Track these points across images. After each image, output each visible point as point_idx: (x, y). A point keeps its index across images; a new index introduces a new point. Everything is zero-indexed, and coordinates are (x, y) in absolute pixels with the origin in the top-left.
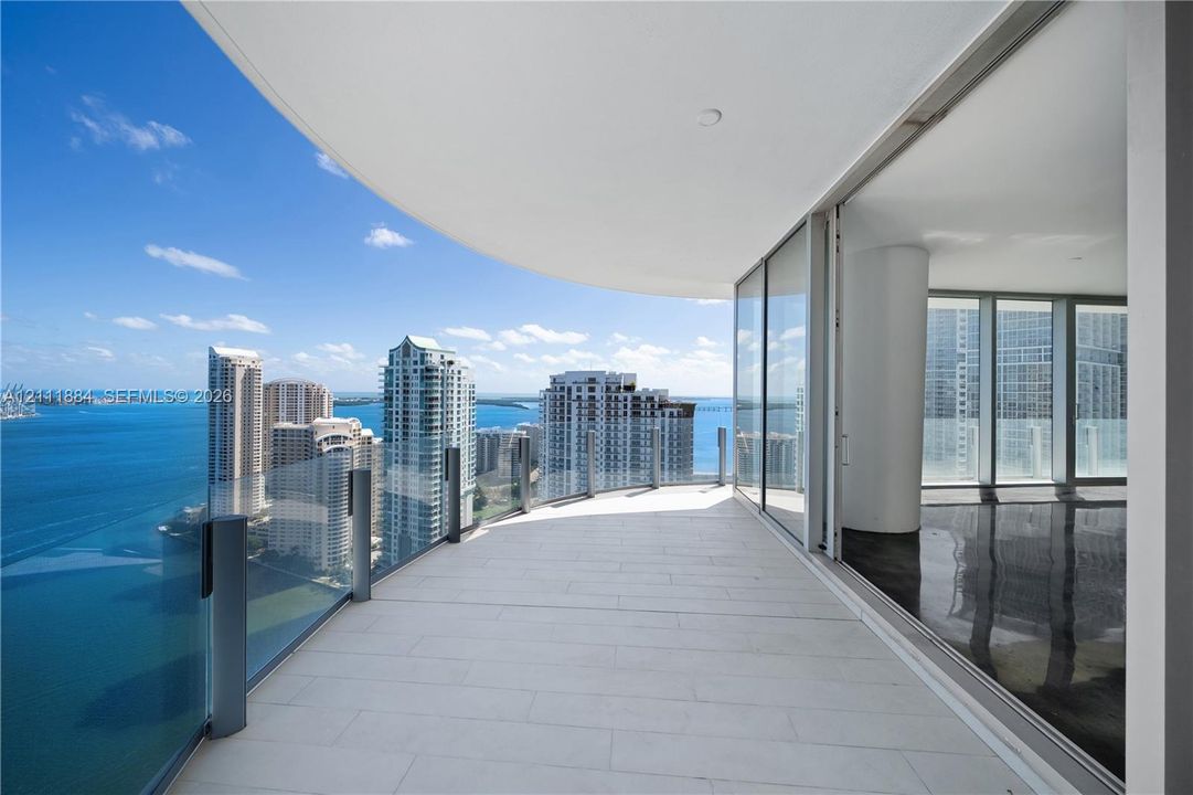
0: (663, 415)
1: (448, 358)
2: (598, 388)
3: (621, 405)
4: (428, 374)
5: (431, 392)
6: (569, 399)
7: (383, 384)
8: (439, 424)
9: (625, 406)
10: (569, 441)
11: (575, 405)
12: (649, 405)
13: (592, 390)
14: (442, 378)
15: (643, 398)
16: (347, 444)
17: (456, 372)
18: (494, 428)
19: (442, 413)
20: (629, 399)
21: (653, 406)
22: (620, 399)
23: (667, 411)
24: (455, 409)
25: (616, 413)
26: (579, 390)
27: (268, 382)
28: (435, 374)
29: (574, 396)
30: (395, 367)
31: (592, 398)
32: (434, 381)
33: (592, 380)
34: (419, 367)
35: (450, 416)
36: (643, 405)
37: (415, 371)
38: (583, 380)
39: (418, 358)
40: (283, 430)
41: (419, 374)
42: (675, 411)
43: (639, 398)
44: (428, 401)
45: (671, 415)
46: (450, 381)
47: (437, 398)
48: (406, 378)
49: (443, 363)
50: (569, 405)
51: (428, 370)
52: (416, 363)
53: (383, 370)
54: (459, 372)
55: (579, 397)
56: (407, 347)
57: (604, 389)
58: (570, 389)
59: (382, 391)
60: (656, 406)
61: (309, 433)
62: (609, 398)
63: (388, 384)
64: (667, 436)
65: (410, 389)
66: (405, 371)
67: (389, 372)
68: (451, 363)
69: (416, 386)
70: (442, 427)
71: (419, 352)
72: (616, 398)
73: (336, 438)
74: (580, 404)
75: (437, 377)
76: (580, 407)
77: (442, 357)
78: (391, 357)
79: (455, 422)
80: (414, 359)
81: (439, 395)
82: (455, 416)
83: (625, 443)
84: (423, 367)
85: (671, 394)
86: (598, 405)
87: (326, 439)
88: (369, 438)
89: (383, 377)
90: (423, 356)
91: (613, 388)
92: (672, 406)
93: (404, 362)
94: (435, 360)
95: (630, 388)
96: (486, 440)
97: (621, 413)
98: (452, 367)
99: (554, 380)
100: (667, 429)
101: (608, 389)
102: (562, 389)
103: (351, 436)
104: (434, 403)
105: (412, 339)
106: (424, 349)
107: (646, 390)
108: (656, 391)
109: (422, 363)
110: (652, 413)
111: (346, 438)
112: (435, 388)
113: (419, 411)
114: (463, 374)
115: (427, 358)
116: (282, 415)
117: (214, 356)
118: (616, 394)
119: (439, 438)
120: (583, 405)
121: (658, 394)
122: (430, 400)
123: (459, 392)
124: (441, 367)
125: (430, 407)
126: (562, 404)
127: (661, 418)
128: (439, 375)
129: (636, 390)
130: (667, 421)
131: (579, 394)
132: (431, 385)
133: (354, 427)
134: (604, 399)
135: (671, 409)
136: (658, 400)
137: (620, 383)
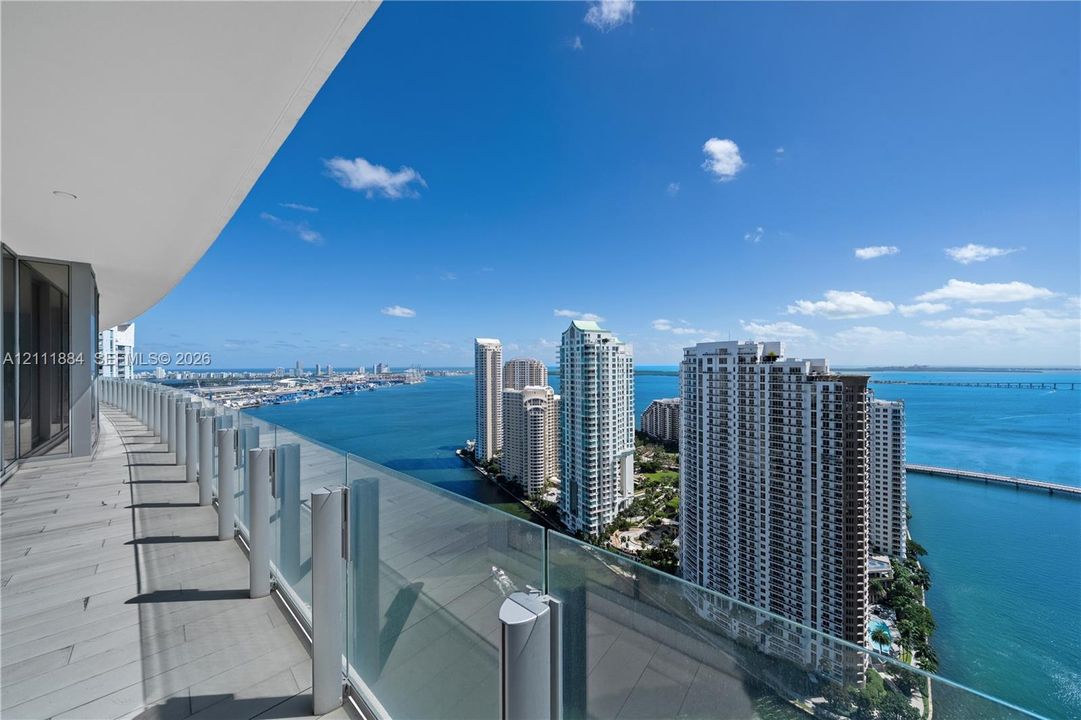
0: (814, 389)
1: (603, 337)
2: (730, 360)
3: (757, 378)
4: (587, 351)
5: (589, 366)
6: (701, 371)
7: (559, 360)
8: (596, 392)
9: (763, 379)
10: (701, 414)
11: (706, 377)
12: (793, 378)
13: (723, 361)
14: (598, 354)
15: (786, 370)
16: (543, 406)
17: (610, 348)
19: (599, 383)
20: (767, 371)
21: (799, 380)
22: (755, 370)
23: (820, 385)
24: (611, 380)
25: (751, 386)
26: (710, 361)
28: (593, 351)
29: (705, 369)
30: (565, 347)
31: (724, 370)
32: (591, 356)
33: (724, 351)
34: (580, 345)
35: (606, 386)
36: (786, 378)
37: (578, 349)
38: (713, 351)
39: (580, 339)
40: (508, 394)
41: (580, 351)
43: (781, 370)
44: (587, 373)
45: (826, 389)
46: (605, 356)
47: (593, 371)
48: (572, 354)
49: (599, 341)
50: (701, 377)
51: (587, 348)
52: (578, 342)
53: (559, 349)
55: (710, 369)
56: (573, 329)
57: (737, 360)
58: (701, 362)
59: (559, 365)
60: (804, 379)
61: (521, 396)
62: (743, 370)
63: (562, 360)
64: (819, 415)
65: (575, 363)
66: (572, 349)
67: (562, 350)
68: (605, 341)
69: (579, 362)
70: (598, 395)
72: (752, 369)
73: (536, 401)
74: (711, 377)
75: (594, 353)
76: (711, 379)
77: (599, 336)
78: (563, 338)
79: (611, 392)
80: (577, 339)
81: (596, 368)
82: (611, 386)
83: (763, 419)
84: (584, 345)
85: (828, 364)
86: (730, 377)
87: (530, 401)
89: (559, 355)
90: (583, 336)
91: (748, 359)
92: (827, 378)
93: (571, 342)
94: (593, 339)
95: (770, 358)
97: (757, 386)
98: (607, 344)
99: (688, 352)
100: (820, 406)
101: (742, 360)
102: (695, 360)
103: (546, 399)
104: (591, 375)
105: (576, 323)
106: (584, 331)
107: (790, 360)
108: (805, 361)
109: (582, 342)
110: (799, 388)
111: (541, 401)
112: (592, 363)
113: (581, 381)
114: (621, 349)
115: (587, 338)
116: (517, 383)
117: (476, 344)
118: (751, 366)
119: (596, 404)
120: (714, 377)
121: (808, 364)
122: (589, 372)
123: (614, 366)
124: (597, 345)
125: (589, 378)
126: (695, 376)
127: (810, 393)
128: (596, 352)
129: (778, 360)
130: (820, 397)
131: (710, 366)
132: (589, 360)
133: (549, 393)
134: (737, 370)
135: (826, 383)
136: (808, 371)
137: (756, 353)
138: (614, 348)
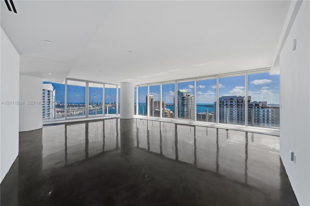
0: (264, 111)
1: (188, 94)
2: (234, 101)
4: (183, 99)
5: (184, 103)
6: (223, 105)
8: (186, 111)
11: (225, 107)
12: (256, 107)
13: (231, 102)
14: (187, 99)
15: (254, 105)
16: (168, 114)
17: (190, 98)
18: (204, 113)
19: (187, 108)
21: (258, 108)
22: (243, 105)
23: (266, 110)
24: (190, 107)
26: (227, 102)
27: (155, 101)
28: (185, 98)
29: (225, 104)
31: (232, 105)
33: (232, 99)
34: (181, 97)
35: (189, 109)
36: (254, 107)
37: (180, 98)
38: (228, 99)
39: (181, 95)
40: (157, 111)
41: (181, 99)
42: (270, 110)
43: (252, 105)
46: (189, 100)
47: (185, 104)
49: (187, 96)
51: (183, 98)
54: (191, 98)
55: (227, 104)
56: (179, 92)
57: (236, 102)
58: (223, 102)
60: (260, 108)
64: (266, 119)
68: (189, 96)
69: (181, 101)
71: (181, 93)
75: (185, 99)
77: (187, 94)
81: (186, 104)
84: (182, 97)
85: (268, 103)
86: (234, 107)
88: (172, 113)
91: (240, 101)
92: (268, 108)
93: (178, 96)
94: (185, 95)
96: (201, 116)
98: (189, 97)
100: (266, 116)
101: (238, 102)
102: (221, 102)
104: (185, 106)
105: (180, 90)
106: (182, 93)
107: (255, 102)
108: (260, 102)
109: (182, 96)
110: (258, 110)
111: (167, 113)
112: (185, 102)
113: (181, 107)
114: (193, 98)
116: (157, 108)
118: (242, 103)
119: (186, 114)
120: (228, 107)
122: (184, 105)
123: (191, 103)
124: (187, 97)
125: (184, 106)
126: (221, 106)
127: (262, 112)
128: (186, 99)
129: (251, 102)
130: (266, 113)
131: (226, 103)
132: (184, 101)
133: (169, 111)
134: (236, 105)
135: (268, 109)
136: (261, 105)
137: (243, 100)
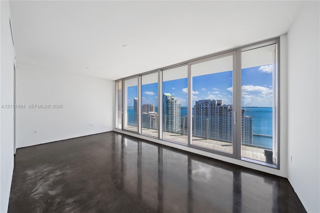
0: (231, 113)
1: (172, 98)
2: (208, 105)
3: (215, 110)
4: (168, 101)
5: (168, 106)
6: (200, 108)
9: (217, 110)
10: (200, 120)
11: (202, 109)
12: (225, 110)
13: (206, 105)
14: (171, 103)
15: (223, 108)
17: (174, 101)
19: (171, 111)
20: (218, 108)
21: (227, 110)
24: (174, 110)
25: (214, 112)
26: (203, 105)
29: (201, 107)
31: (206, 108)
32: (169, 103)
33: (207, 102)
34: (166, 100)
35: (173, 112)
36: (223, 110)
38: (204, 102)
39: (166, 98)
40: (144, 114)
41: (166, 102)
46: (173, 103)
47: (170, 108)
50: (200, 109)
55: (203, 107)
56: (164, 96)
60: (228, 110)
61: (148, 115)
62: (212, 108)
66: (163, 101)
68: (173, 99)
70: (171, 115)
72: (214, 107)
79: (174, 114)
80: (165, 98)
83: (217, 121)
86: (208, 110)
87: (151, 116)
91: (213, 104)
93: (163, 99)
94: (169, 98)
95: (219, 104)
99: (197, 102)
101: (211, 105)
102: (199, 105)
103: (155, 116)
105: (165, 94)
106: (167, 96)
107: (224, 105)
108: (228, 105)
110: (227, 113)
113: (166, 110)
114: (177, 101)
115: (168, 98)
116: (146, 111)
117: (134, 99)
119: (170, 117)
120: (204, 110)
121: (229, 106)
123: (175, 106)
124: (171, 100)
125: (168, 109)
126: (199, 109)
129: (221, 105)
133: (156, 114)
134: (210, 108)
136: (229, 108)
137: (215, 103)
138: (175, 101)
